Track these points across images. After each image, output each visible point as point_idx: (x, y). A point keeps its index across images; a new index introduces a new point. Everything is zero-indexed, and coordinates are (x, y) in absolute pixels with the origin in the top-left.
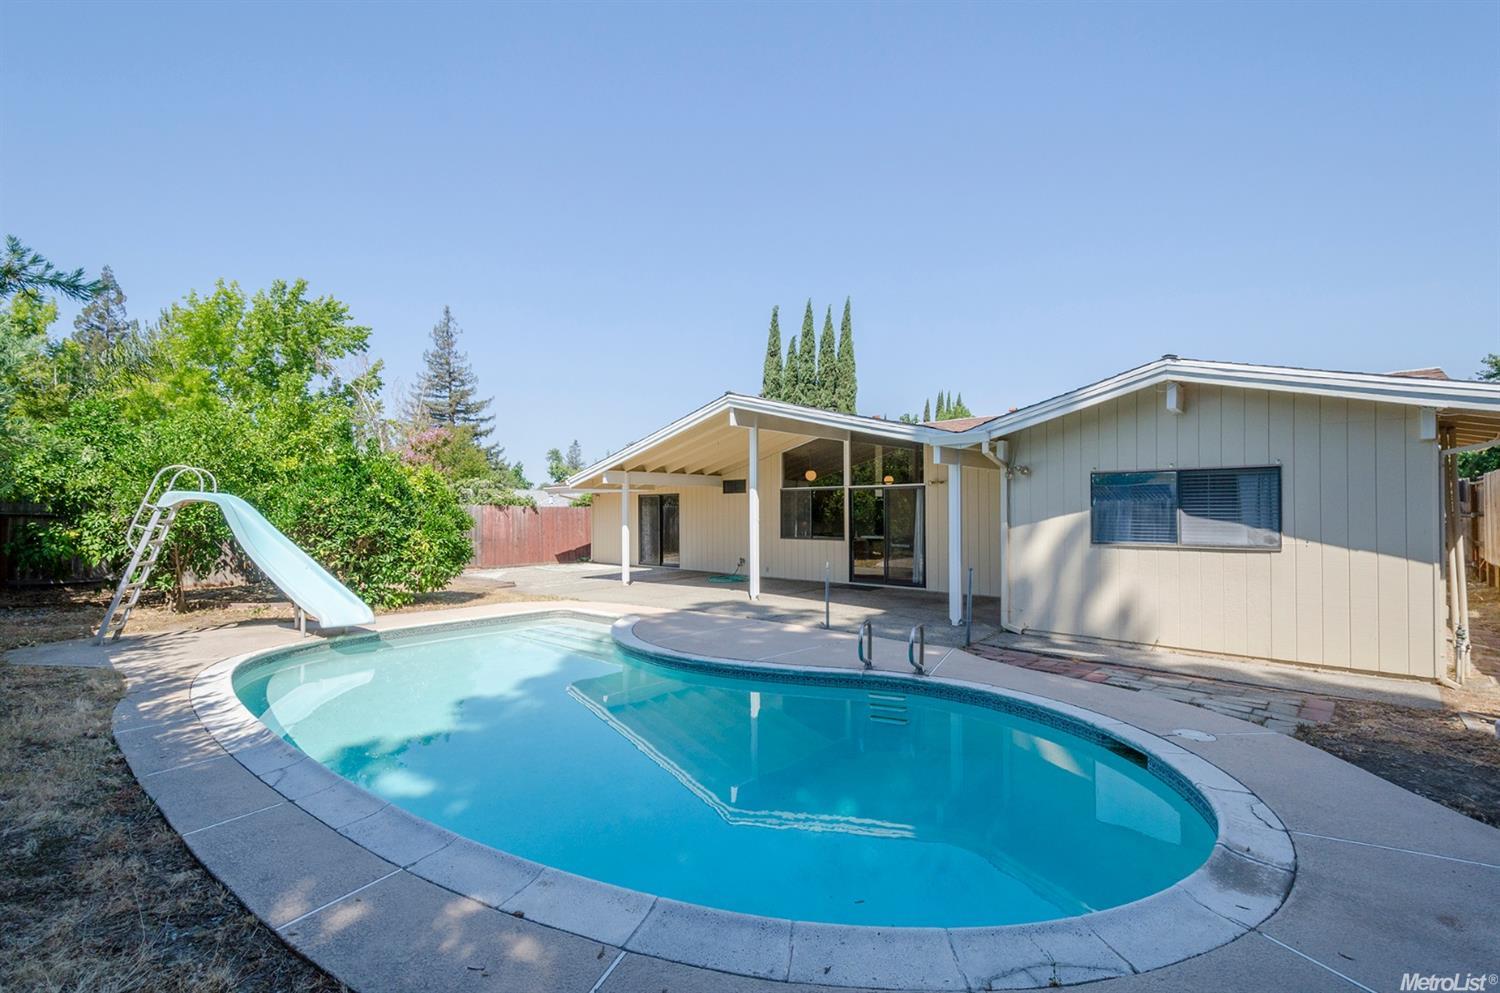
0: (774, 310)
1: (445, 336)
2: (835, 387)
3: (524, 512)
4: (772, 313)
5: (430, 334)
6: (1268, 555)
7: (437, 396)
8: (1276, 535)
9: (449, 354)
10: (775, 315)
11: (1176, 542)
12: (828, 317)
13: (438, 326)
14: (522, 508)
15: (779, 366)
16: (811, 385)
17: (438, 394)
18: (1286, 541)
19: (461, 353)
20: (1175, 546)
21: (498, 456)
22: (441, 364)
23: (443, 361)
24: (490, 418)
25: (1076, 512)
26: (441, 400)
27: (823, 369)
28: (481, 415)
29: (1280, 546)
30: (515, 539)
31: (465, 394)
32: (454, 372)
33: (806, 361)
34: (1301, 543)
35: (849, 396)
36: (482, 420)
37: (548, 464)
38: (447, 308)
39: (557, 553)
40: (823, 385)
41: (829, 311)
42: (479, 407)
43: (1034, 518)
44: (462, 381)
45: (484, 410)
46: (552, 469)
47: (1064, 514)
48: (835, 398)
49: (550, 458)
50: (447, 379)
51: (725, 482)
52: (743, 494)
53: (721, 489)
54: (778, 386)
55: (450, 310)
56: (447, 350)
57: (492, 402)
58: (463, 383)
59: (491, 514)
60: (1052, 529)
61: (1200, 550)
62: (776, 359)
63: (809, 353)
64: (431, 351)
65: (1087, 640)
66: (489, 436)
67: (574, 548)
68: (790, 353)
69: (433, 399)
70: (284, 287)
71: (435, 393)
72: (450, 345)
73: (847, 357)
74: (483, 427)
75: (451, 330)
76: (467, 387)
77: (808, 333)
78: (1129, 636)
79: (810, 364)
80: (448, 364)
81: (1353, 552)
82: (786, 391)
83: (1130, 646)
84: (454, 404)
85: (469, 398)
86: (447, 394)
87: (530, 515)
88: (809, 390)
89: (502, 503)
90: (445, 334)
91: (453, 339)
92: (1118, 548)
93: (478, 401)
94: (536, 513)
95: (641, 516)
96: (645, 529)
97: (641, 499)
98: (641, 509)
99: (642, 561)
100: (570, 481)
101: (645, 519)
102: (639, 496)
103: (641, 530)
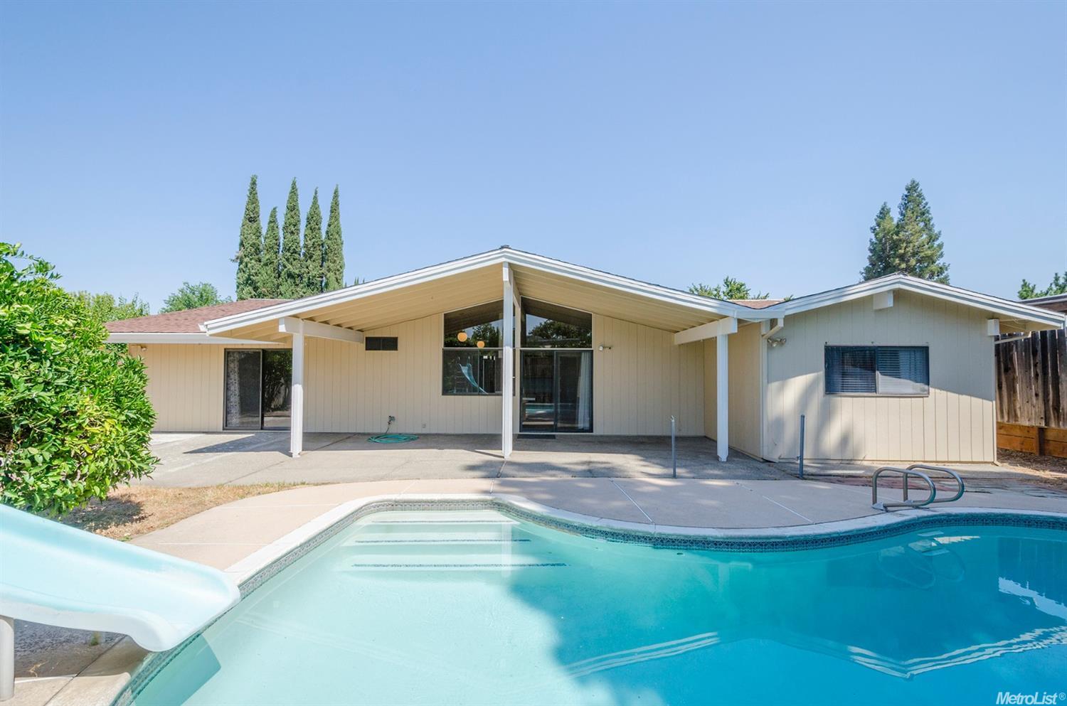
0: (252, 179)
2: (323, 261)
4: (250, 181)
6: (922, 399)
8: (926, 387)
10: (254, 183)
11: (876, 392)
12: (315, 198)
15: (258, 233)
16: (297, 256)
18: (932, 390)
20: (874, 394)
25: (814, 372)
27: (310, 243)
29: (929, 393)
33: (292, 233)
34: (938, 391)
35: (338, 270)
40: (311, 257)
41: (316, 193)
43: (784, 377)
47: (806, 374)
48: (324, 270)
51: (367, 339)
52: (395, 352)
53: (364, 345)
54: (258, 251)
60: (797, 385)
61: (888, 397)
62: (255, 225)
63: (295, 226)
65: (824, 461)
68: (271, 222)
73: (337, 236)
77: (292, 208)
78: (848, 456)
79: (295, 237)
81: (960, 396)
82: (268, 257)
83: (847, 462)
88: (294, 259)
92: (841, 396)
95: (228, 373)
96: (232, 388)
97: (228, 353)
98: (228, 365)
99: (226, 426)
100: (209, 327)
101: (232, 376)
102: (225, 349)
103: (227, 389)
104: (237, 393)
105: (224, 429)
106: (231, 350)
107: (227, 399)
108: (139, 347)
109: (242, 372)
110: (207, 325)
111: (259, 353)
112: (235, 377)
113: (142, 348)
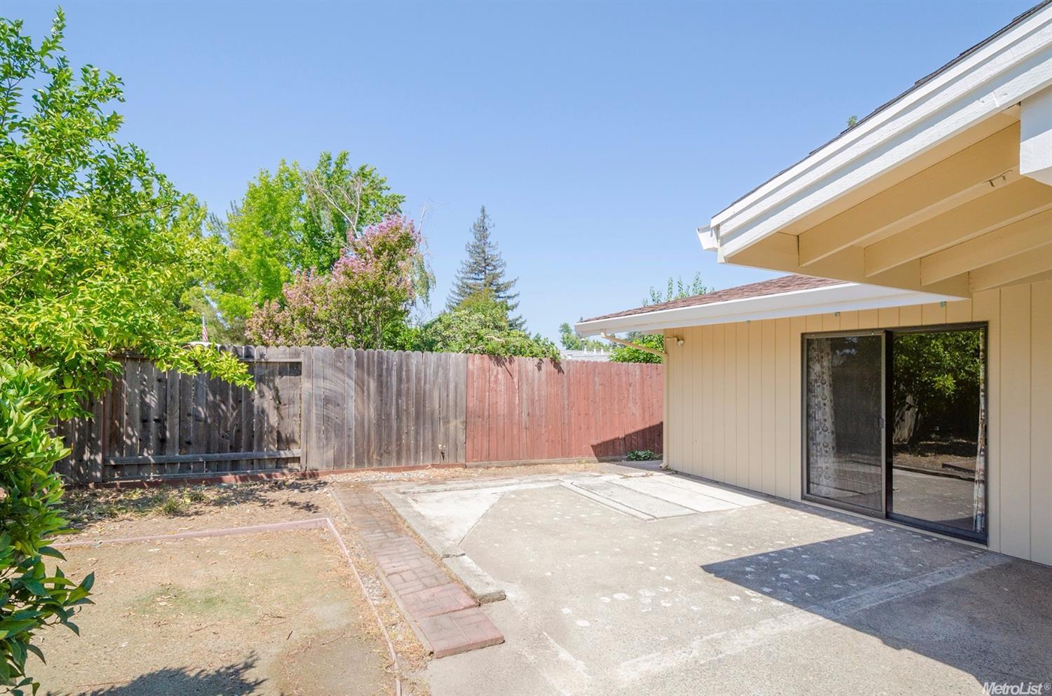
1: (482, 231)
3: (540, 368)
5: (470, 229)
7: (475, 279)
9: (484, 244)
13: (476, 222)
14: (536, 360)
17: (477, 277)
19: (493, 244)
21: (521, 326)
22: (479, 253)
23: (480, 250)
24: (515, 295)
26: (479, 282)
28: (508, 293)
30: (524, 415)
31: (495, 277)
32: (488, 259)
36: (509, 297)
37: (561, 335)
38: (483, 207)
39: (595, 443)
42: (507, 286)
44: (494, 266)
45: (511, 289)
46: (564, 338)
49: (562, 331)
50: (483, 265)
55: (485, 209)
56: (483, 241)
57: (517, 282)
58: (495, 268)
59: (483, 370)
64: (471, 243)
66: (514, 310)
67: (622, 436)
69: (473, 281)
70: (329, 159)
71: (474, 277)
72: (485, 237)
74: (510, 303)
75: (486, 225)
76: (498, 271)
80: (484, 252)
84: (488, 284)
85: (500, 279)
86: (483, 277)
87: (549, 374)
89: (502, 351)
90: (482, 229)
91: (488, 232)
93: (506, 281)
94: (560, 370)
95: (808, 383)
96: (819, 416)
97: (809, 343)
98: (808, 367)
99: (808, 492)
100: (724, 230)
101: (818, 391)
102: (803, 335)
103: (808, 416)
104: (829, 424)
105: (803, 498)
106: (813, 337)
107: (808, 415)
108: (676, 339)
109: (839, 381)
110: (717, 227)
111: (879, 338)
112: (824, 394)
113: (678, 340)
